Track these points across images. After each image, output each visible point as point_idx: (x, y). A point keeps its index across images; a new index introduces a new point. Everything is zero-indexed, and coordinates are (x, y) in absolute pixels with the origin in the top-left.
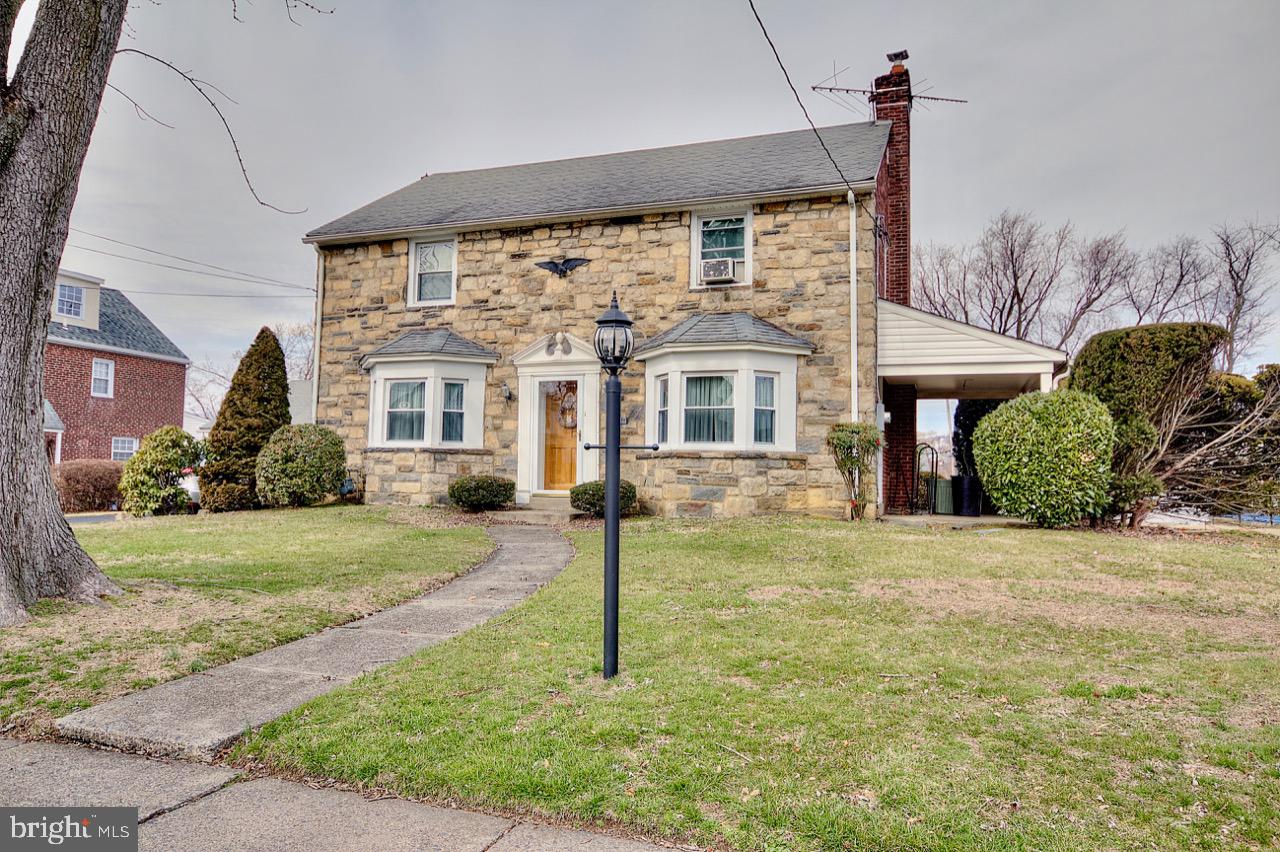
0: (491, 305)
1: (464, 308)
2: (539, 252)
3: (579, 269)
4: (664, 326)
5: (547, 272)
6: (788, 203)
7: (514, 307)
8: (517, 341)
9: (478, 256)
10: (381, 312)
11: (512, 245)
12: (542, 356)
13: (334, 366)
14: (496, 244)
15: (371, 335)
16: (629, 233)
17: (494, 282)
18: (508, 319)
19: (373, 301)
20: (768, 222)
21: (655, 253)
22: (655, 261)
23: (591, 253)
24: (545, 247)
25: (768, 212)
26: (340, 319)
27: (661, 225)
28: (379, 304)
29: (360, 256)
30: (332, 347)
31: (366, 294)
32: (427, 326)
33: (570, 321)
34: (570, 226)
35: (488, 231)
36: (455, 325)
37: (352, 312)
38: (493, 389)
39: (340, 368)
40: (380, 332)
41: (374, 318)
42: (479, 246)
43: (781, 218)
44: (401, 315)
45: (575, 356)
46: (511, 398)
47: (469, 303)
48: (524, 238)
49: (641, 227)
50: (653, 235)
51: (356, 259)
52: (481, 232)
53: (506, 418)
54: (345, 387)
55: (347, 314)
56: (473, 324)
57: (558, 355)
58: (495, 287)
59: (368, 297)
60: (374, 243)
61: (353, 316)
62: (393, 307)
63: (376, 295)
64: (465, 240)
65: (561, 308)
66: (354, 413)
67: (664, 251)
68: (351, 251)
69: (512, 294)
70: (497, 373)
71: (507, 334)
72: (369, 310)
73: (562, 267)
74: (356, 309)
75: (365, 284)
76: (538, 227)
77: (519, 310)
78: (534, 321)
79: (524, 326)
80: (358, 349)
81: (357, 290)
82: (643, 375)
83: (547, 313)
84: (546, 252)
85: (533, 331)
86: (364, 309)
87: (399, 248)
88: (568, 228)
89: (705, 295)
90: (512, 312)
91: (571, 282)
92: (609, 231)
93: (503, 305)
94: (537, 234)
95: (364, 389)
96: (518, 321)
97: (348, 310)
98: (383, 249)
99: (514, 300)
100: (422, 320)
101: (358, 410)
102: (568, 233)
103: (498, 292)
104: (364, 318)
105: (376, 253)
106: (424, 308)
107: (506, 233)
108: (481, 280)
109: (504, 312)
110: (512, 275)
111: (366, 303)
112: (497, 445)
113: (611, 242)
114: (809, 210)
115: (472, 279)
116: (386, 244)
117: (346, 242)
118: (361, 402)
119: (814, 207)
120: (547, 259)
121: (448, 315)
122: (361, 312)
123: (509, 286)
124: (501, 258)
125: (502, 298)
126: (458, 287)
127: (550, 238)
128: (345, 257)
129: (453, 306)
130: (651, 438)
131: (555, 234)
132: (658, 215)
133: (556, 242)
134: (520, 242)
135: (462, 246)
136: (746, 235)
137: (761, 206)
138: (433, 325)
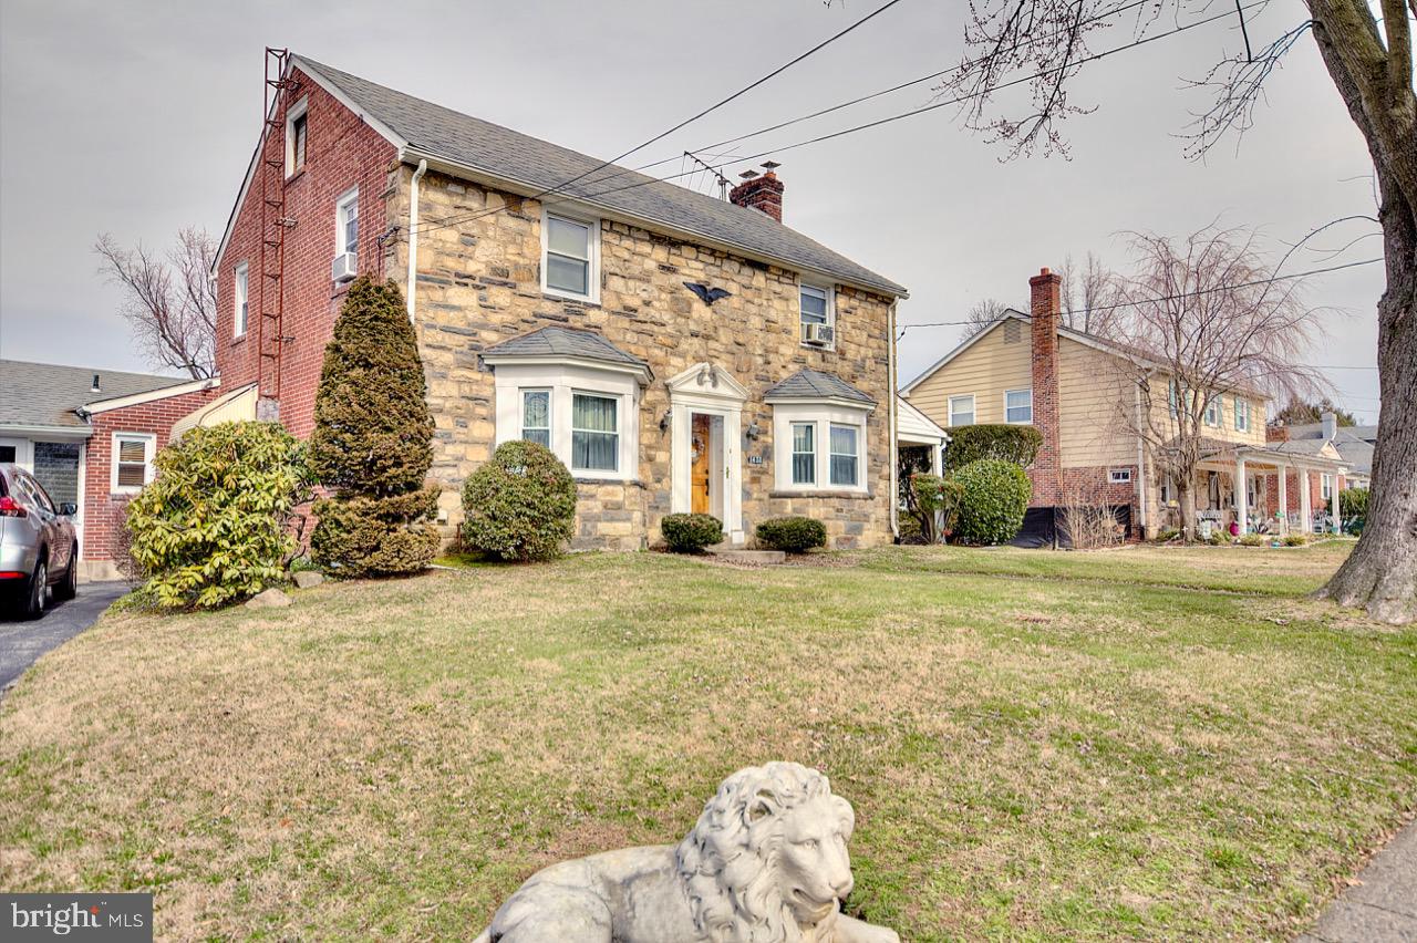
0: (640, 317)
1: (613, 313)
2: (687, 271)
3: (721, 300)
4: (784, 375)
5: (694, 296)
6: (856, 290)
7: (663, 325)
8: (668, 364)
9: (626, 255)
10: (507, 291)
11: (660, 254)
12: (693, 386)
13: (439, 352)
14: (646, 248)
15: (495, 319)
16: (759, 279)
17: (644, 290)
18: (660, 338)
19: (495, 271)
20: (843, 302)
21: (777, 303)
22: (776, 310)
23: (733, 288)
24: (693, 269)
25: (846, 294)
26: (444, 284)
27: (781, 279)
28: (501, 277)
29: (474, 202)
30: (434, 322)
31: (484, 259)
32: (571, 323)
33: (715, 353)
34: (713, 252)
35: (639, 229)
36: (605, 330)
37: (463, 279)
38: (647, 415)
39: (448, 357)
40: (508, 318)
41: (500, 296)
42: (628, 243)
43: (854, 302)
44: (536, 301)
45: (722, 390)
46: (663, 426)
47: (620, 309)
48: (673, 251)
49: (768, 275)
50: (776, 287)
51: (467, 203)
52: (630, 227)
53: (658, 449)
54: (456, 386)
55: (453, 279)
56: (625, 334)
57: (708, 387)
58: (644, 295)
59: (487, 264)
60: (496, 191)
61: (466, 285)
62: (525, 288)
63: (499, 264)
64: (611, 230)
65: (707, 338)
66: (471, 425)
67: (784, 303)
68: (460, 190)
69: (661, 310)
70: (650, 396)
71: (658, 353)
72: (492, 283)
73: (709, 295)
74: (469, 277)
75: (483, 243)
76: (686, 243)
77: (669, 329)
78: (684, 346)
79: (673, 349)
80: (475, 334)
81: (471, 249)
82: (771, 418)
83: (695, 340)
84: (694, 273)
85: (683, 356)
86: (481, 279)
87: (528, 209)
88: (711, 255)
89: (811, 353)
90: (662, 330)
91: (715, 312)
92: (747, 271)
93: (653, 319)
94: (686, 250)
95: (486, 392)
96: (669, 341)
97: (457, 275)
98: (508, 203)
99: (666, 317)
100: (564, 316)
101: (478, 423)
102: (711, 260)
103: (647, 303)
104: (483, 292)
105: (496, 202)
106: (566, 300)
107: (657, 238)
108: (631, 283)
109: (656, 328)
110: (661, 289)
111: (484, 272)
112: (651, 479)
113: (745, 281)
114: (866, 300)
115: (622, 281)
116: (514, 200)
117: (454, 173)
118: (482, 411)
119: (869, 299)
120: (693, 281)
121: (595, 316)
122: (477, 282)
123: (659, 300)
124: (651, 265)
125: (653, 312)
126: (604, 286)
127: (697, 259)
128: (450, 194)
129: (599, 307)
130: (784, 480)
131: (701, 257)
132: (779, 269)
133: (701, 266)
134: (669, 253)
135: (609, 237)
136: (827, 307)
137: (843, 287)
138: (579, 325)
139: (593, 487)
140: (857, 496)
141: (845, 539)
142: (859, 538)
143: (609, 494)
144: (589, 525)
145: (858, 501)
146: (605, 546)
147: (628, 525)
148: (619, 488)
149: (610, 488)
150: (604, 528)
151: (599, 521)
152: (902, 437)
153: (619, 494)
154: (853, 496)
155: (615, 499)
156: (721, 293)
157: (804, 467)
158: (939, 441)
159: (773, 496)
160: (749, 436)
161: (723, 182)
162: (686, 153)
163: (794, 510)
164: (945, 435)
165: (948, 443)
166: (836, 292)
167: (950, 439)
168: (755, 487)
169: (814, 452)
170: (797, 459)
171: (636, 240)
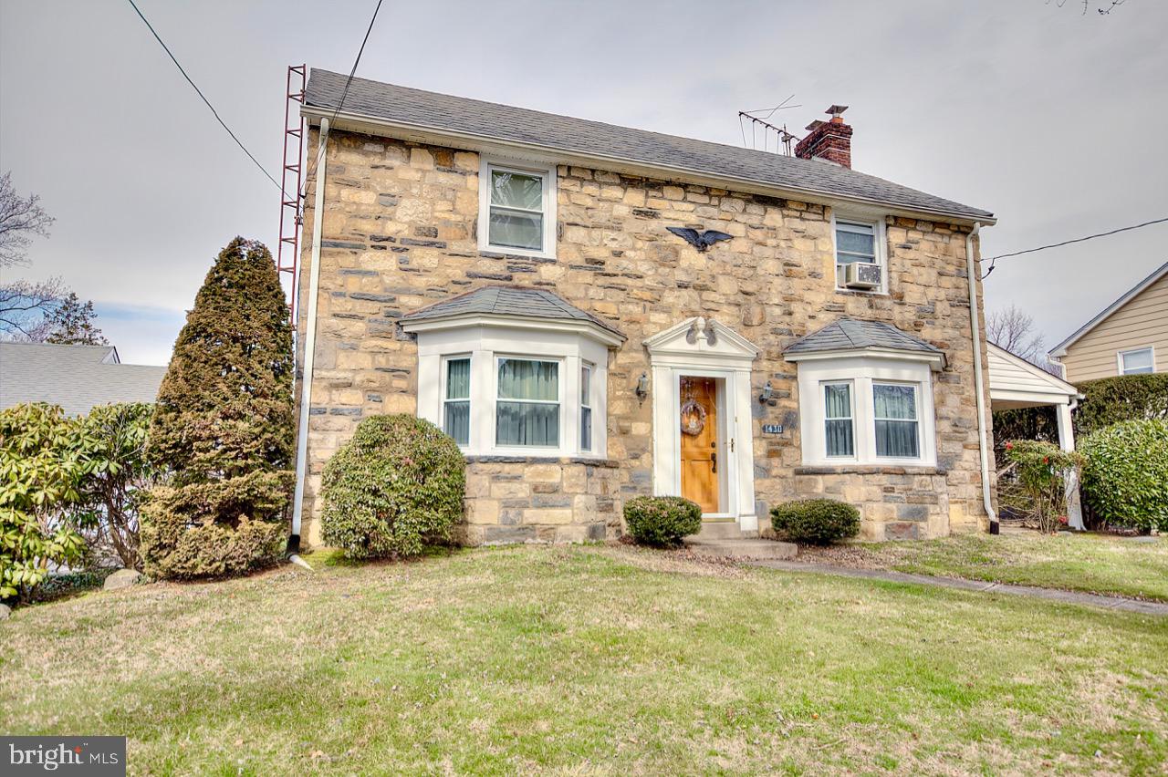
0: (608, 269)
1: (572, 267)
2: (671, 215)
3: (720, 244)
4: (813, 326)
5: (682, 241)
6: (917, 221)
7: (641, 277)
8: (648, 321)
9: (589, 202)
10: (435, 251)
11: (636, 198)
12: (681, 344)
13: (348, 321)
14: (616, 192)
15: (420, 282)
16: (774, 217)
17: (613, 239)
18: (635, 291)
19: (420, 231)
20: (898, 236)
21: (799, 243)
22: (801, 251)
23: (736, 229)
24: (680, 211)
25: (901, 226)
26: (357, 248)
27: (805, 215)
28: (429, 237)
29: (394, 159)
30: (342, 290)
31: (407, 219)
32: (516, 282)
33: (713, 306)
34: (707, 191)
35: (605, 172)
36: (559, 287)
37: (380, 242)
38: (618, 381)
39: (359, 327)
40: (434, 280)
41: (425, 258)
42: (592, 189)
43: (913, 235)
44: (472, 260)
45: (722, 347)
46: (641, 394)
47: (579, 261)
48: (652, 193)
49: (785, 212)
50: (797, 224)
51: (387, 162)
52: (593, 171)
53: (636, 420)
54: (369, 357)
55: (368, 243)
56: (587, 290)
57: (702, 345)
58: (614, 245)
59: (410, 224)
60: (423, 146)
61: (384, 248)
62: (455, 247)
63: (425, 223)
64: (569, 176)
65: (701, 288)
66: (386, 399)
67: (810, 243)
68: (378, 148)
69: (638, 259)
70: (622, 359)
71: (636, 310)
72: (417, 244)
73: (701, 239)
74: (387, 239)
75: (405, 202)
76: (668, 183)
77: (648, 282)
78: (669, 298)
79: (654, 303)
80: (393, 300)
81: (390, 209)
82: (795, 378)
83: (684, 292)
84: (679, 216)
85: (667, 310)
86: (402, 241)
87: (461, 162)
88: (705, 194)
89: (851, 299)
90: (639, 283)
91: (711, 258)
92: (755, 209)
93: (626, 271)
94: (668, 191)
95: (405, 363)
96: (647, 295)
97: (373, 238)
98: (437, 158)
99: (643, 268)
100: (507, 273)
101: (395, 397)
102: (705, 199)
103: (618, 254)
104: (404, 255)
105: (425, 161)
106: (509, 257)
107: (628, 181)
108: (595, 233)
109: (630, 282)
110: (637, 236)
111: (406, 233)
112: (625, 455)
113: (755, 221)
114: (933, 232)
115: (582, 232)
116: (445, 153)
117: (370, 131)
118: (402, 384)
119: (937, 230)
120: (681, 225)
121: (547, 272)
122: (397, 244)
123: (634, 249)
124: (622, 211)
125: (624, 263)
126: (560, 237)
127: (684, 200)
128: (366, 154)
129: (553, 262)
130: (814, 450)
131: (690, 197)
132: (801, 203)
133: (691, 207)
134: (647, 196)
135: (566, 184)
136: (876, 244)
137: (896, 218)
138: (526, 283)
139: (519, 466)
140: (916, 470)
141: (900, 526)
142: (922, 524)
143: (539, 474)
144: (512, 513)
145: (917, 478)
146: (534, 538)
147: (568, 512)
148: (556, 467)
149: (541, 467)
150: (530, 515)
151: (526, 507)
152: (995, 395)
153: (555, 475)
154: (909, 471)
155: (552, 481)
156: (717, 236)
157: (840, 437)
158: (1066, 400)
159: (799, 472)
160: (763, 401)
161: (787, 139)
162: (741, 114)
163: (827, 489)
164: (1073, 391)
165: (1080, 401)
166: (888, 226)
167: (1082, 397)
168: (775, 461)
169: (852, 417)
170: (831, 428)
171: (600, 185)
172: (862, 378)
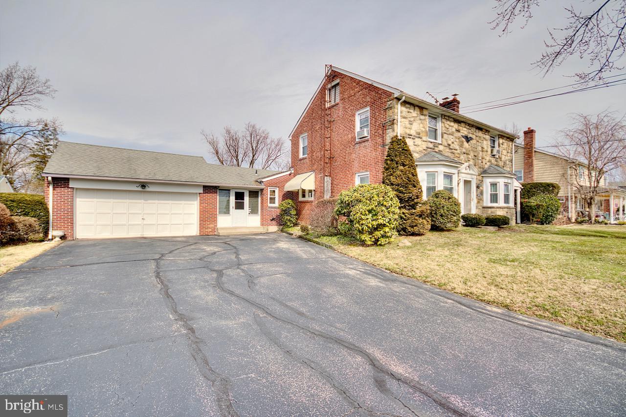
0: (451, 147)
1: (445, 146)
3: (471, 141)
4: (486, 166)
5: (464, 140)
6: (504, 137)
7: (457, 150)
9: (448, 127)
10: (419, 139)
11: (456, 126)
12: (464, 170)
14: (452, 124)
15: (418, 149)
16: (480, 133)
17: (452, 138)
18: (456, 154)
19: (417, 133)
20: (500, 141)
21: (484, 142)
22: (484, 144)
23: (474, 137)
24: (465, 131)
25: (501, 138)
27: (486, 133)
28: (419, 135)
31: (414, 129)
32: (435, 150)
33: (470, 159)
34: (469, 125)
35: (451, 118)
36: (443, 152)
37: (410, 136)
40: (420, 149)
41: (418, 141)
42: (448, 122)
43: (503, 141)
44: (427, 143)
45: (471, 172)
47: (446, 144)
48: (459, 125)
49: (482, 132)
50: (484, 136)
51: (411, 111)
52: (449, 117)
55: (407, 136)
56: (448, 153)
57: (468, 171)
58: (452, 140)
59: (415, 131)
60: (418, 106)
61: (410, 138)
62: (424, 138)
63: (418, 131)
64: (444, 118)
65: (467, 154)
67: (486, 142)
68: (409, 106)
69: (456, 145)
72: (417, 137)
73: (468, 139)
75: (414, 124)
76: (462, 122)
78: (462, 157)
79: (459, 158)
81: (411, 126)
82: (483, 181)
83: (464, 155)
86: (414, 136)
87: (424, 112)
89: (493, 159)
90: (456, 152)
91: (469, 145)
92: (477, 131)
93: (454, 148)
94: (463, 124)
97: (408, 134)
98: (420, 110)
99: (457, 147)
100: (433, 147)
102: (468, 127)
103: (453, 143)
104: (414, 140)
105: (417, 111)
106: (434, 142)
107: (455, 121)
108: (449, 136)
110: (456, 138)
111: (415, 134)
113: (477, 134)
114: (507, 140)
115: (447, 135)
117: (409, 100)
120: (464, 135)
121: (441, 148)
122: (412, 137)
123: (456, 141)
124: (454, 130)
125: (454, 146)
126: (442, 137)
127: (465, 127)
128: (407, 108)
129: (441, 144)
130: (487, 202)
131: (466, 126)
132: (485, 130)
133: (465, 129)
135: (444, 120)
136: (496, 143)
137: (501, 135)
138: (437, 151)
156: (471, 139)
157: (494, 198)
158: (519, 188)
159: (483, 208)
160: (478, 187)
161: (437, 102)
162: (427, 92)
163: (492, 212)
164: (521, 186)
165: (522, 189)
166: (499, 138)
167: (523, 188)
168: (479, 204)
169: (498, 193)
170: (492, 195)
171: (451, 121)
172: (501, 181)
